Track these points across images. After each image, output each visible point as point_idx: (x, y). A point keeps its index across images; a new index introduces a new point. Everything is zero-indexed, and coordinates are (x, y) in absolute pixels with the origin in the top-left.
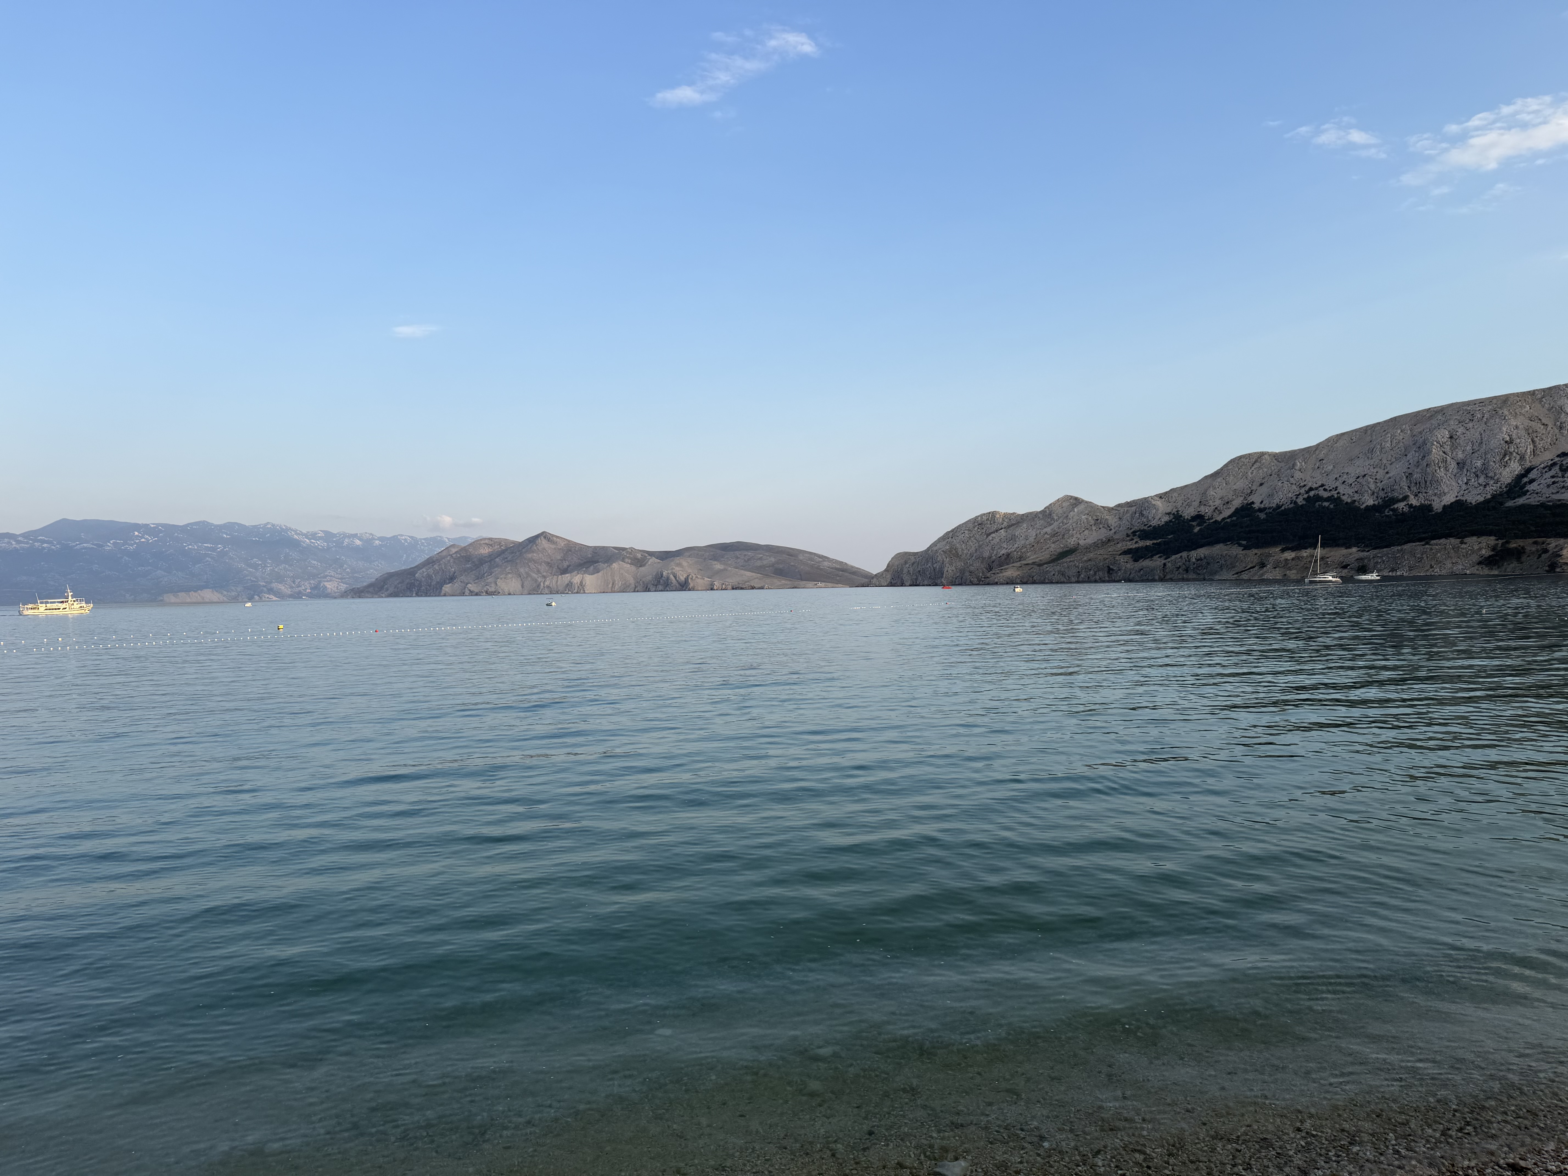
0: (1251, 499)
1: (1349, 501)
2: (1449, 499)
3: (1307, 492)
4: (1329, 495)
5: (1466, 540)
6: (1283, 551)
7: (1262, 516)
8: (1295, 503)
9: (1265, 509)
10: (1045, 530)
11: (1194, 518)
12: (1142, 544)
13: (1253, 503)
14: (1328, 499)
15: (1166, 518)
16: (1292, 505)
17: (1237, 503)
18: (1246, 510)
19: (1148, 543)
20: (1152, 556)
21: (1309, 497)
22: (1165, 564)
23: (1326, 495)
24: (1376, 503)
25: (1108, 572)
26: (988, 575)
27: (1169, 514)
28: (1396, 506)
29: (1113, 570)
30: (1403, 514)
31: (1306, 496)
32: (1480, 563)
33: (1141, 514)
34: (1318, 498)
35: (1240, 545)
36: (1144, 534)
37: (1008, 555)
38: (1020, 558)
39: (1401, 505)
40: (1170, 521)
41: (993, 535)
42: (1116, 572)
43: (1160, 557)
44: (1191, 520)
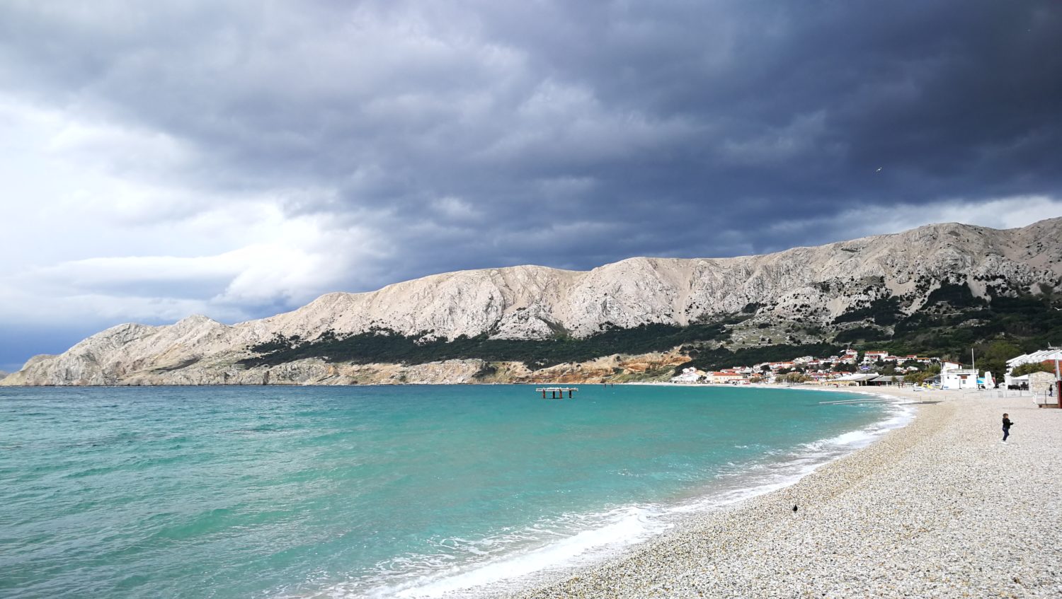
5: (465, 361)
6: (352, 364)
8: (363, 331)
9: (342, 334)
10: (175, 342)
11: (292, 338)
12: (253, 355)
13: (334, 329)
15: (273, 337)
18: (328, 335)
22: (268, 372)
23: (383, 326)
24: (414, 334)
25: (225, 378)
27: (274, 333)
29: (229, 376)
30: (431, 342)
31: (370, 327)
32: (473, 376)
33: (254, 333)
34: (379, 329)
36: (256, 349)
37: (142, 360)
39: (428, 336)
40: (275, 339)
42: (231, 378)
43: (266, 366)
44: (290, 340)
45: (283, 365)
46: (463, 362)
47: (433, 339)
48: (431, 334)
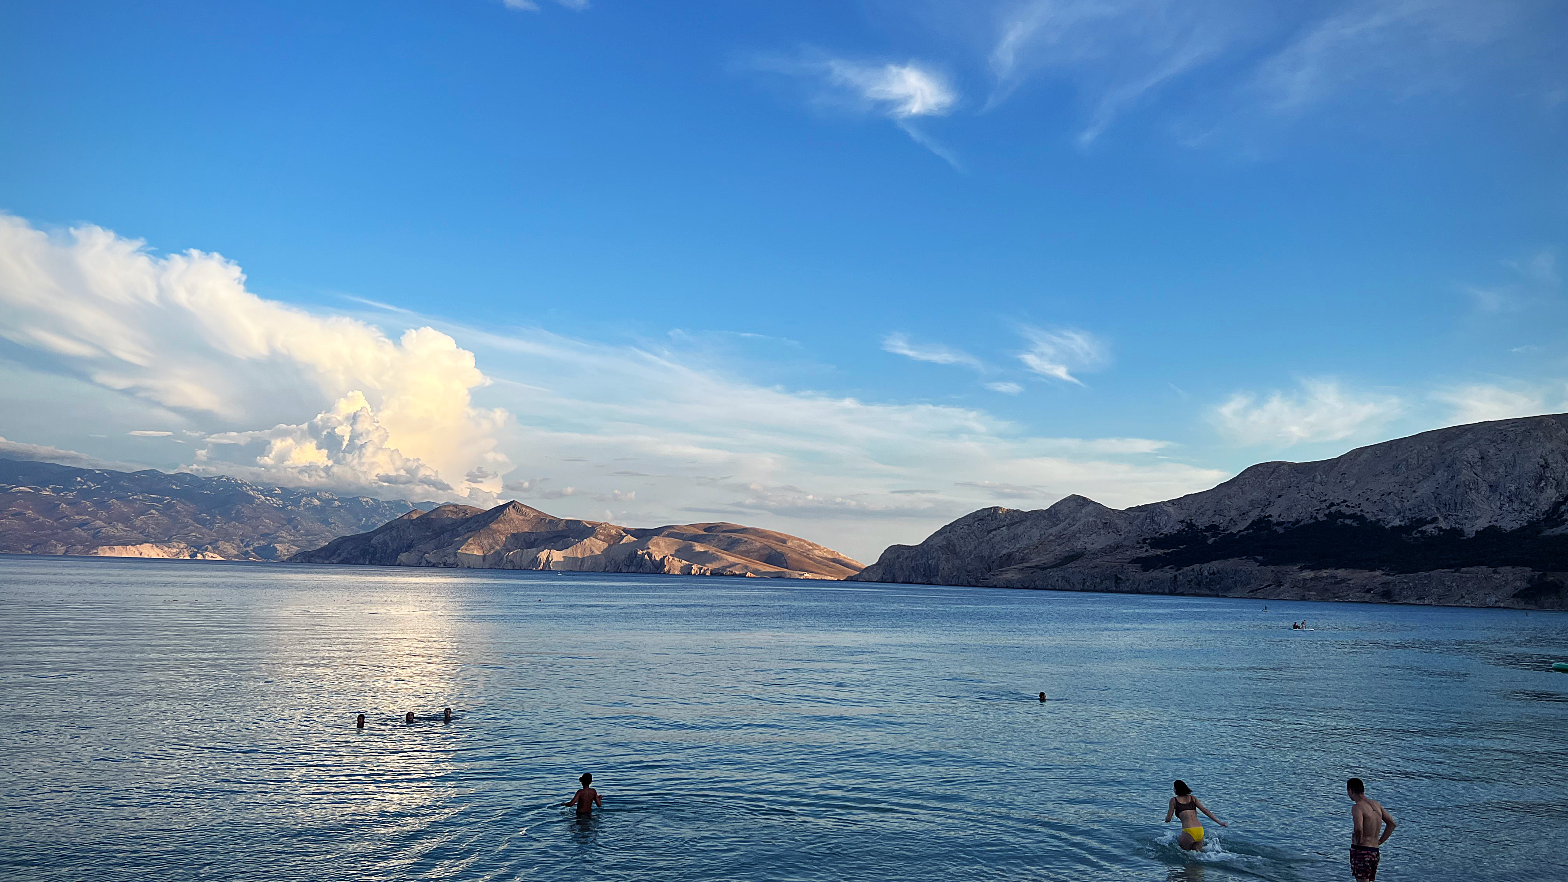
0: (1269, 511)
1: (1373, 519)
2: (1482, 524)
3: (1329, 508)
4: (1352, 512)
5: (1499, 569)
6: (1301, 569)
7: (1280, 530)
8: (1316, 518)
9: (1283, 523)
10: (1050, 531)
11: (1208, 529)
12: (1153, 552)
13: (1270, 516)
14: (1353, 516)
15: (1179, 527)
16: (1313, 521)
17: (1254, 515)
18: (1262, 524)
19: (1159, 552)
20: (1162, 567)
21: (1330, 512)
22: (1176, 576)
23: (1349, 512)
24: (1403, 523)
25: (1116, 582)
26: (987, 576)
27: (1182, 522)
28: (1424, 528)
29: (1120, 579)
30: (1433, 537)
31: (1327, 512)
32: (1515, 596)
33: (1153, 521)
34: (1341, 514)
35: (1256, 560)
36: (1156, 543)
37: (1009, 555)
38: (1023, 560)
39: (1429, 528)
40: (1183, 530)
41: (994, 532)
42: (1124, 582)
43: (1171, 568)
44: (1204, 531)
45: (1197, 567)
46: (1495, 572)
47: (1435, 532)
48: (1434, 525)
